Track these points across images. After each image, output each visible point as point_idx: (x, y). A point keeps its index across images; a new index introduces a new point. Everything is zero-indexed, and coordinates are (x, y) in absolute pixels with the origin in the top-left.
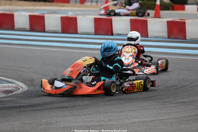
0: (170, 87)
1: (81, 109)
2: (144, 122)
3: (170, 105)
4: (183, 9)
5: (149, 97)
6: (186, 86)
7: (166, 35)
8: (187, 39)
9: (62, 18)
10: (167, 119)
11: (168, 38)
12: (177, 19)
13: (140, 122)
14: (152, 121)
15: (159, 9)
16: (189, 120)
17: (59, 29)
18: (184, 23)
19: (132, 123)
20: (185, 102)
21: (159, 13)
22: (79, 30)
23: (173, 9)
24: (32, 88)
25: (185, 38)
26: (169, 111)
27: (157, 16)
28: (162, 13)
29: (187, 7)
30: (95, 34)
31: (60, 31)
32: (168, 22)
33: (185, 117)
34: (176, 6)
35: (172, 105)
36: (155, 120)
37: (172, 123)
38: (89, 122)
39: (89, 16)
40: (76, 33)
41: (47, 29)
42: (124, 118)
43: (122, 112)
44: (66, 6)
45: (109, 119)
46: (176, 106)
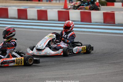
0: (105, 53)
2: (89, 75)
3: (105, 65)
4: (113, 5)
5: (92, 60)
6: (115, 53)
7: (102, 21)
8: (116, 23)
9: (38, 11)
10: (103, 73)
11: (104, 23)
12: (109, 11)
13: (87, 75)
14: (94, 75)
16: (117, 74)
17: (36, 18)
19: (82, 76)
20: (114, 63)
22: (49, 18)
23: (107, 5)
25: (114, 23)
26: (105, 68)
29: (115, 3)
32: (104, 13)
34: (109, 3)
35: (107, 65)
36: (96, 74)
37: (106, 76)
38: (55, 75)
40: (47, 20)
41: (29, 17)
42: (77, 73)
43: (75, 69)
44: (41, 4)
45: (68, 73)
46: (109, 65)
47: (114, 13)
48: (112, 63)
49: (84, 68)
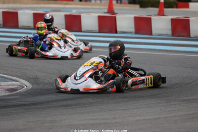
0: (175, 84)
1: (85, 107)
2: (148, 120)
4: (188, 7)
5: (154, 95)
6: (190, 83)
7: (170, 32)
8: (191, 36)
9: (66, 16)
10: (171, 117)
12: (181, 17)
13: (145, 120)
14: (157, 119)
16: (193, 118)
17: (63, 27)
18: (188, 21)
19: (136, 121)
20: (189, 100)
21: (163, 11)
22: (83, 28)
23: (177, 7)
24: (36, 86)
25: (189, 36)
26: (173, 109)
27: (161, 13)
28: (166, 10)
29: (191, 4)
32: (172, 20)
33: (189, 114)
34: (180, 4)
36: (159, 118)
37: (176, 121)
38: (93, 119)
39: (93, 14)
40: (80, 31)
42: (129, 116)
43: (125, 110)
44: (71, 4)
45: (113, 117)
46: (180, 104)
47: (189, 20)
48: (185, 100)
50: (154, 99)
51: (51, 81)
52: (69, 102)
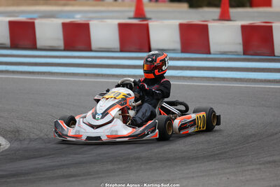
0: (250, 136)
1: (101, 177)
3: (250, 167)
4: (269, 4)
5: (215, 155)
6: (276, 134)
7: (240, 48)
8: (276, 54)
9: (64, 25)
11: (244, 54)
12: (257, 22)
15: (227, 5)
17: (61, 44)
20: (274, 162)
21: (228, 12)
22: (94, 45)
23: (252, 6)
24: (16, 145)
25: (272, 53)
26: (248, 177)
27: (225, 17)
28: (233, 11)
30: (122, 51)
31: (62, 48)
32: (243, 27)
35: (254, 167)
39: (109, 21)
40: (89, 49)
41: (39, 43)
44: (73, 5)
46: (260, 169)
47: (271, 27)
48: (269, 162)
49: (193, 177)
50: (217, 162)
51: (42, 135)
52: (73, 170)
